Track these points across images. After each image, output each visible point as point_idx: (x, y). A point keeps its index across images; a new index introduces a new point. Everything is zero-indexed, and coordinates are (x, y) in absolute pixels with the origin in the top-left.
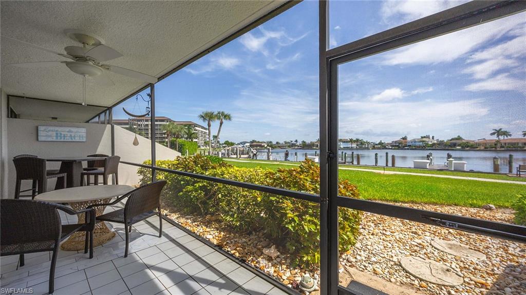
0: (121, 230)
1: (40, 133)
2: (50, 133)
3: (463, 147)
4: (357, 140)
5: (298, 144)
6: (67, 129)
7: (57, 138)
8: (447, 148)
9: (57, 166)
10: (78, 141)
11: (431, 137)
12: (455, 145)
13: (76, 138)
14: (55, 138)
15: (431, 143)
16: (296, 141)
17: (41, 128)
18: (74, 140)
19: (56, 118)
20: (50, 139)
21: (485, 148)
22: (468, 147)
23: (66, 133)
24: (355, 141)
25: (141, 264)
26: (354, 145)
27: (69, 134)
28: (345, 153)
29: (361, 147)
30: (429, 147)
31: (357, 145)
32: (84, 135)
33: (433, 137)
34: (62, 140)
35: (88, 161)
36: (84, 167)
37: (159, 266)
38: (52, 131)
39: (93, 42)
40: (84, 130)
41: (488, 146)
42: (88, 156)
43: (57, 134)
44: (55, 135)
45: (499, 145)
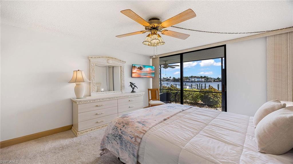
4: (205, 77)
5: (171, 79)
16: (170, 77)
24: (203, 77)
26: (203, 80)
28: (202, 84)
29: (207, 81)
31: (205, 80)
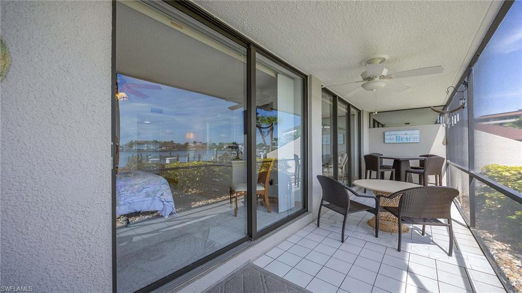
0: (417, 230)
1: (386, 137)
2: (392, 137)
6: (404, 132)
7: (397, 141)
9: (390, 163)
10: (413, 142)
13: (411, 140)
14: (395, 140)
17: (387, 133)
18: (409, 142)
19: (409, 123)
20: (392, 142)
23: (404, 136)
25: (405, 264)
27: (405, 137)
32: (418, 136)
34: (400, 142)
35: (420, 161)
36: (411, 166)
37: (419, 277)
38: (394, 135)
39: (380, 61)
40: (417, 132)
42: (420, 156)
43: (397, 137)
44: (395, 138)
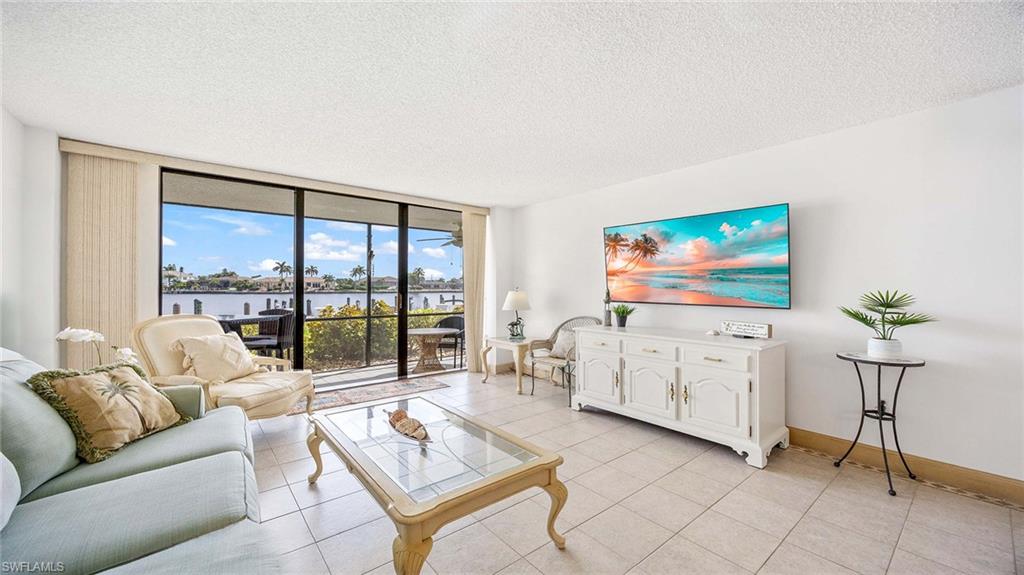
3: (239, 289)
8: (215, 290)
11: (178, 269)
12: (226, 284)
15: (185, 281)
21: (269, 290)
22: (246, 287)
30: (182, 288)
33: (182, 268)
41: (271, 287)
45: (283, 286)
